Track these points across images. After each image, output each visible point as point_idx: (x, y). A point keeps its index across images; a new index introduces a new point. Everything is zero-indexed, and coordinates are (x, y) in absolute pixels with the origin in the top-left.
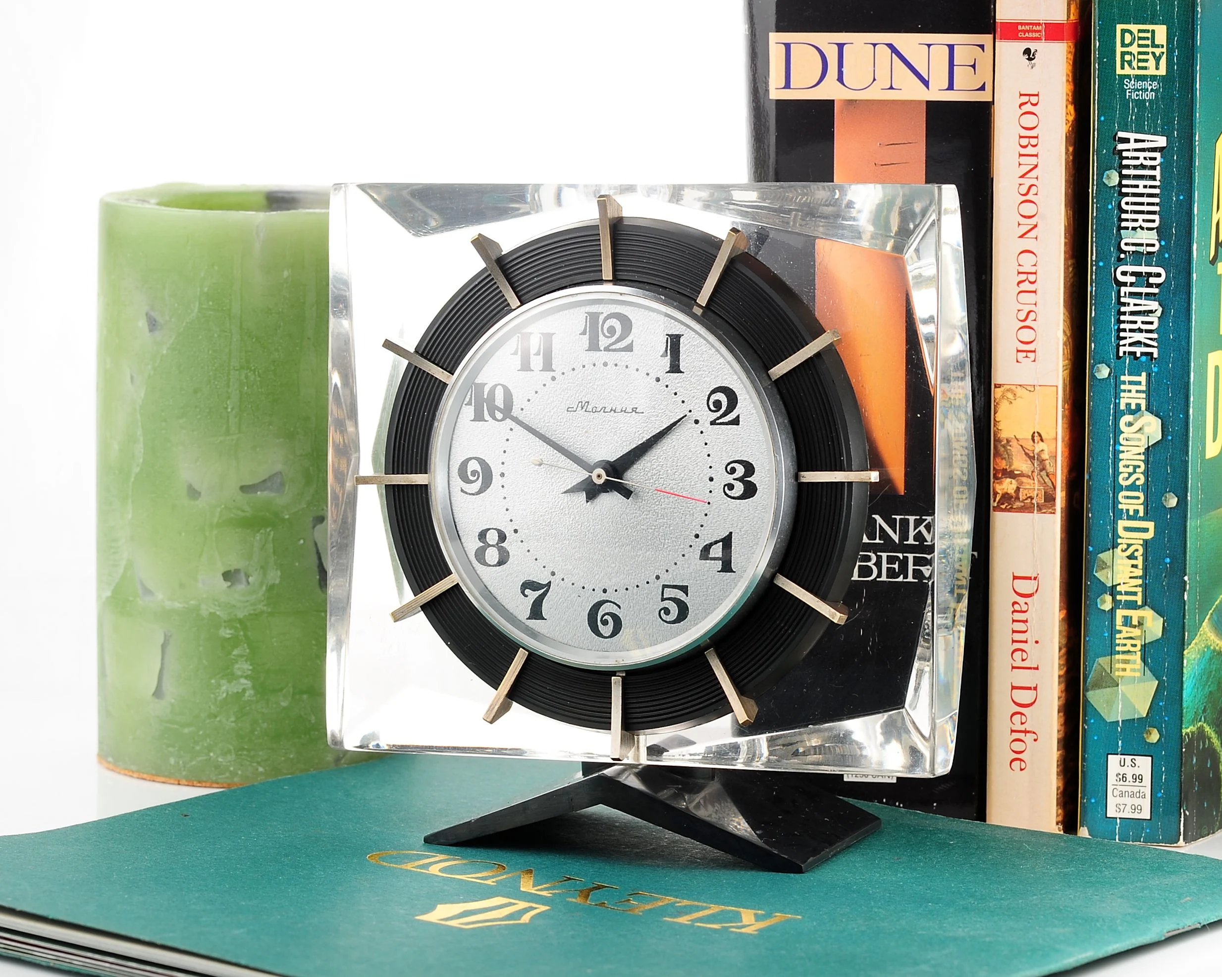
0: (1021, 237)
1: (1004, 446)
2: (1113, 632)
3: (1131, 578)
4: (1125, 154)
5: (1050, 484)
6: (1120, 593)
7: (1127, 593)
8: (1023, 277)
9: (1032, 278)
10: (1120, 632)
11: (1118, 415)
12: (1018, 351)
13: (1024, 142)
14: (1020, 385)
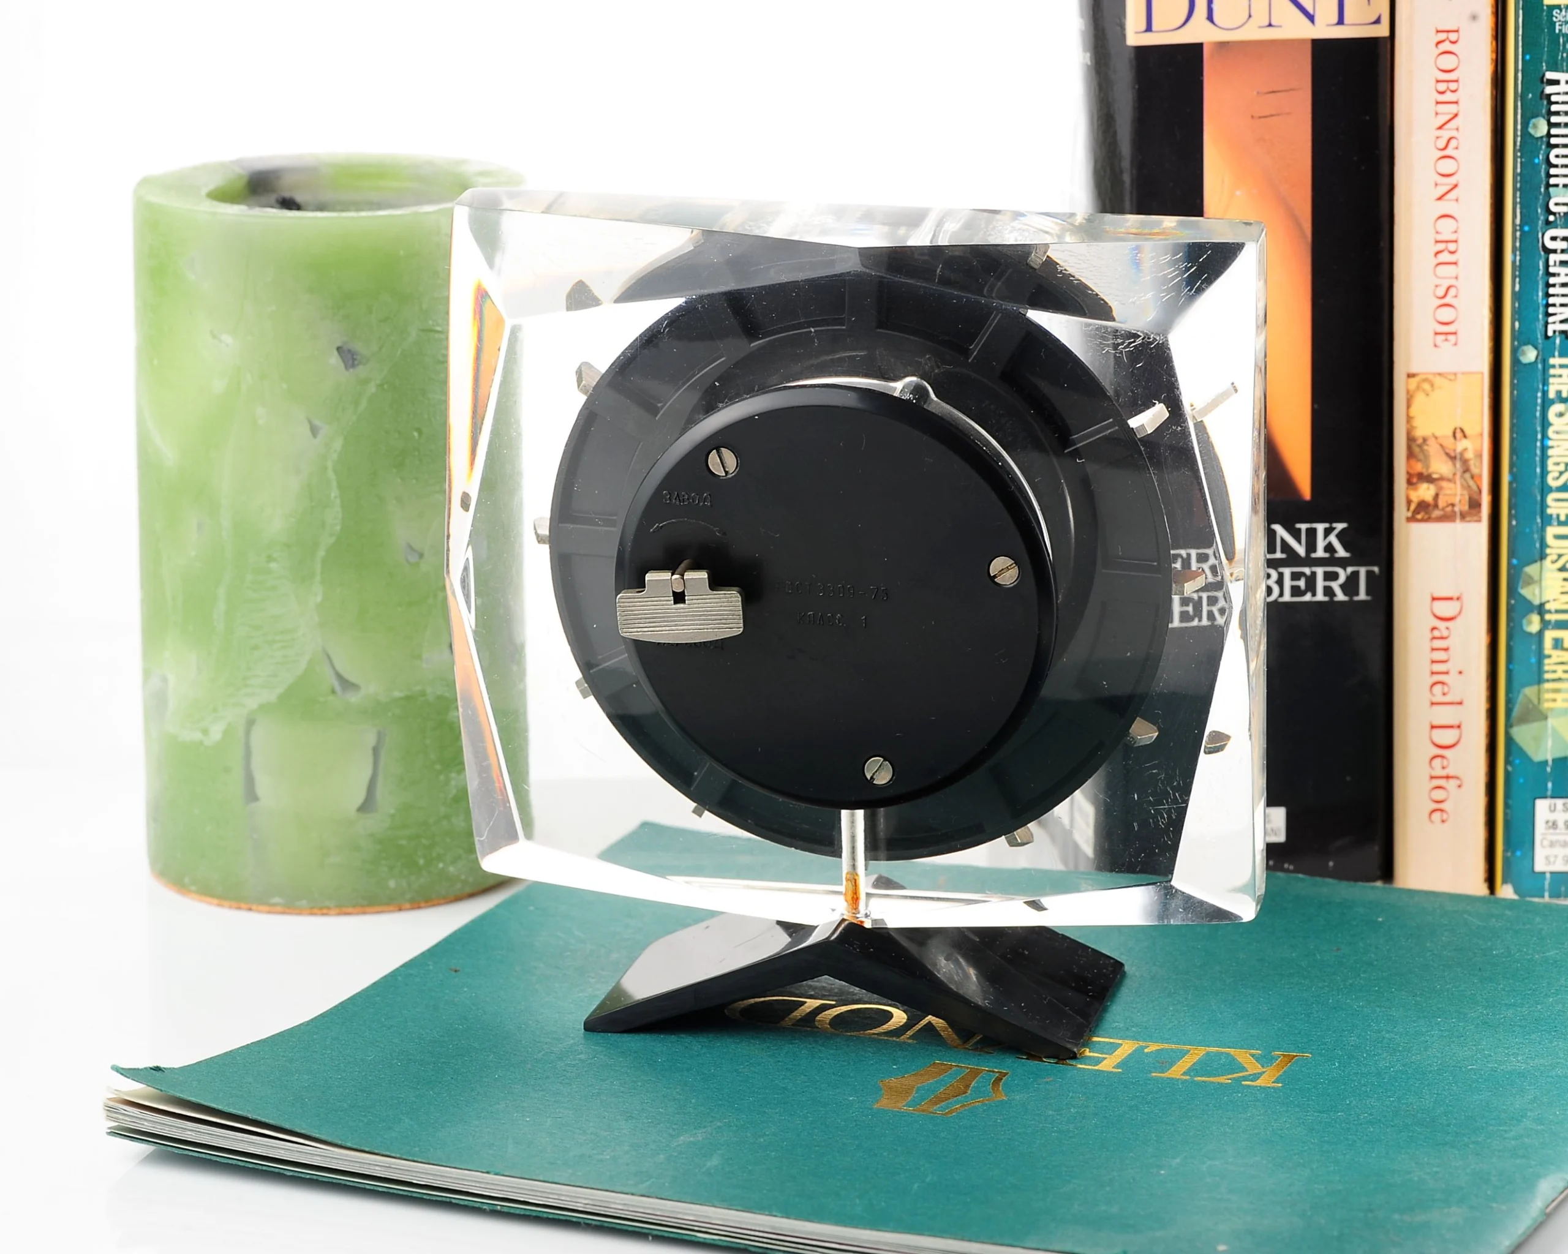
0: (1440, 199)
1: (1420, 446)
2: (1541, 656)
3: (1562, 593)
4: (1554, 98)
5: (1475, 488)
6: (1549, 612)
7: (1557, 611)
8: (1441, 246)
9: (1452, 247)
10: (1549, 656)
11: (1546, 403)
12: (1436, 334)
13: (1442, 87)
14: (1440, 374)
